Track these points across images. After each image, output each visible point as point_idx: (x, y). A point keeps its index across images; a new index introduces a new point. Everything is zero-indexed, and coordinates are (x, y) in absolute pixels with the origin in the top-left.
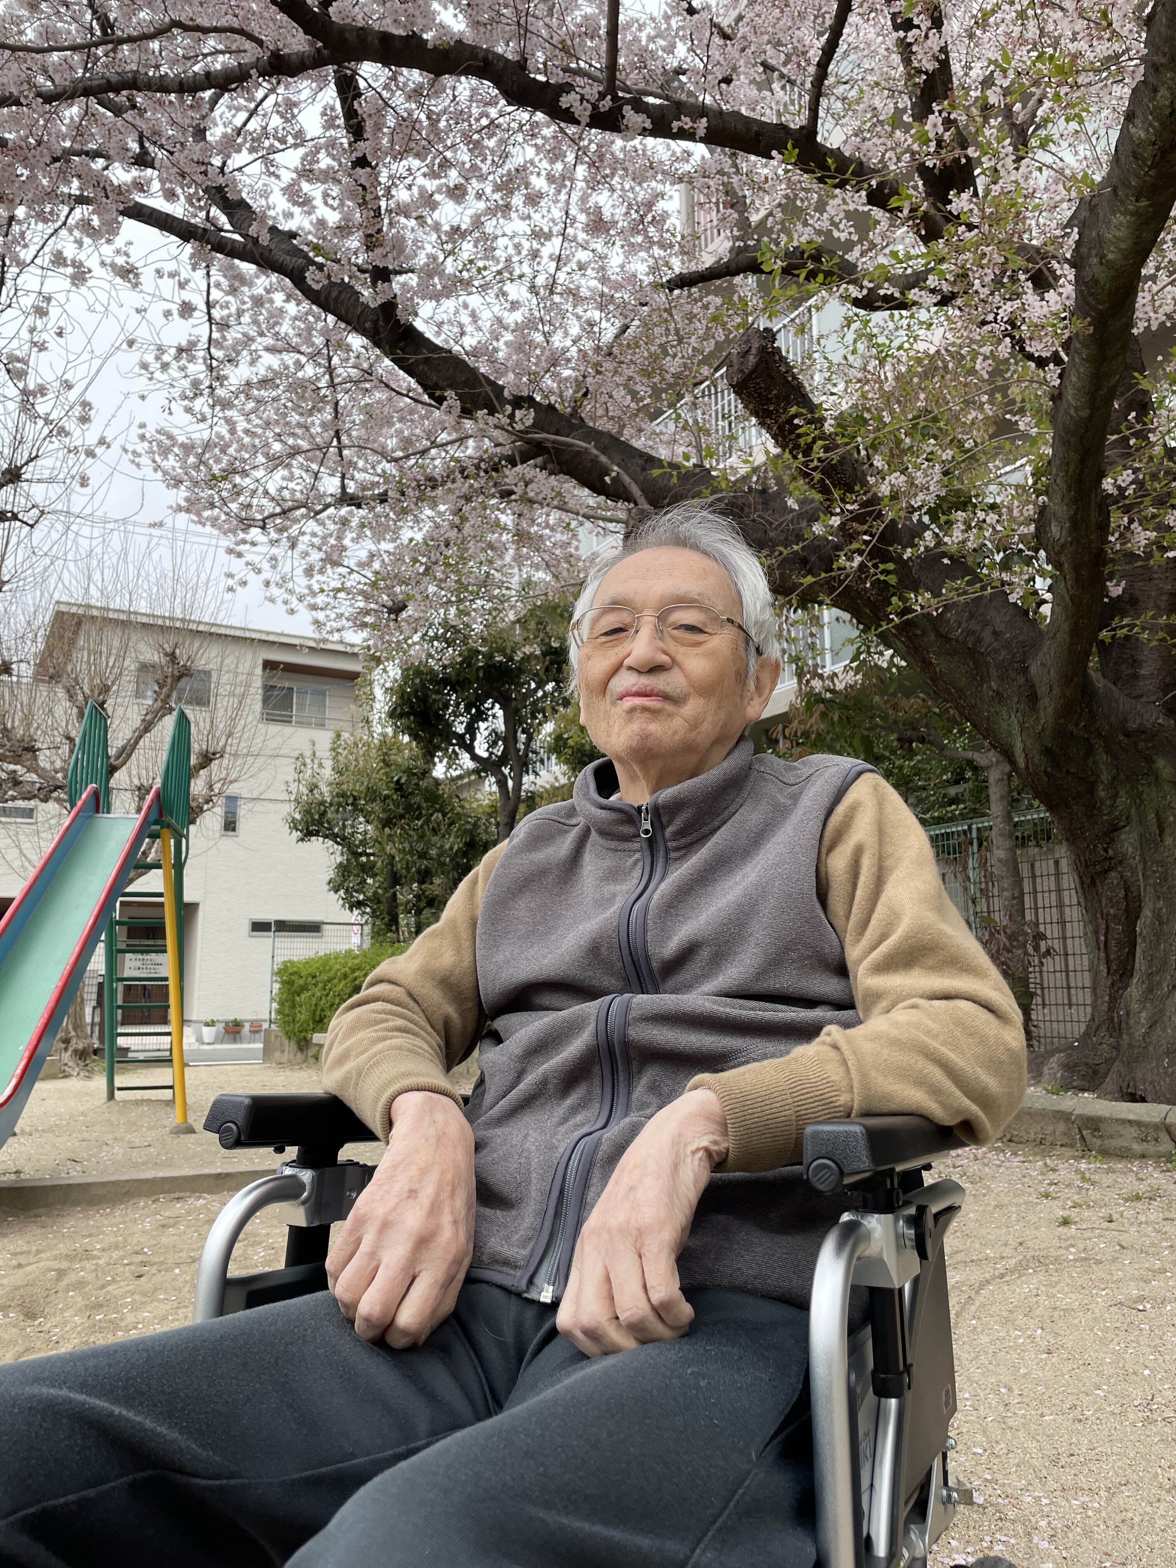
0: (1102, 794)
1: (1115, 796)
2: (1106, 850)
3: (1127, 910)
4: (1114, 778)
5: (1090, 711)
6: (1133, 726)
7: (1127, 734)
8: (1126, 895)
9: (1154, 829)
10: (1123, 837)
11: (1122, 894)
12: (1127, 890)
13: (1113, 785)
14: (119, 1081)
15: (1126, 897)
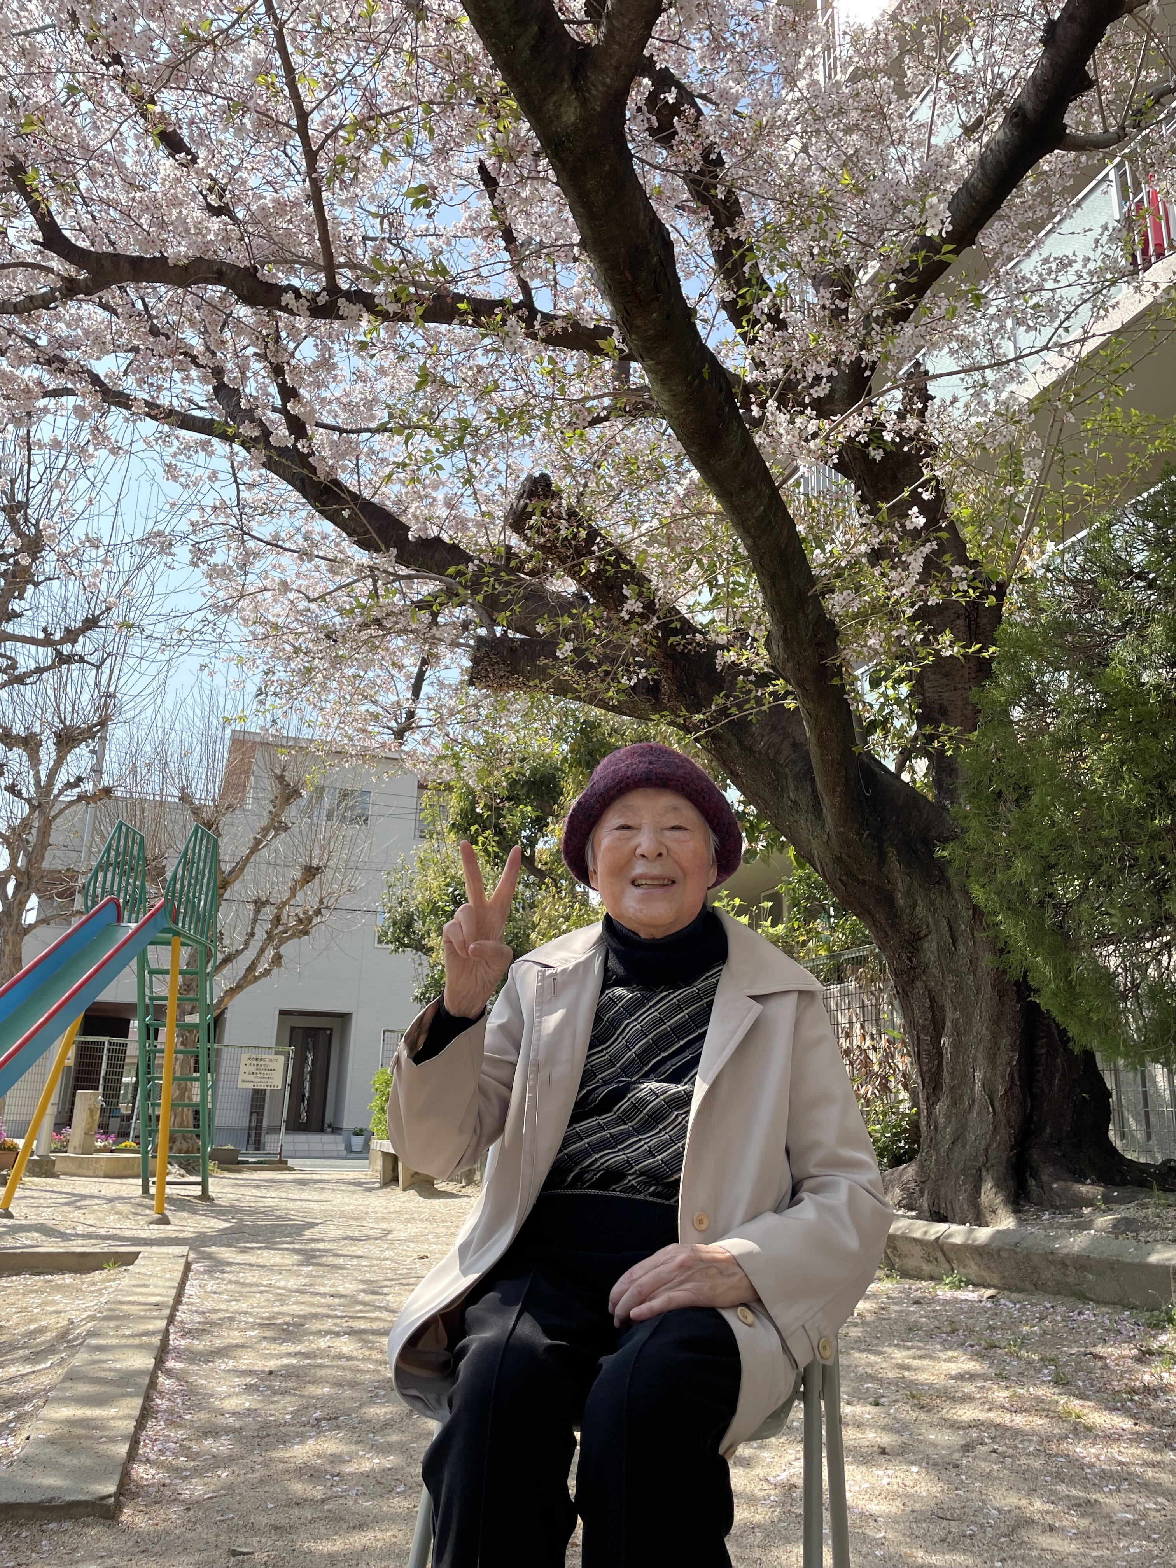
0: (901, 902)
1: (915, 905)
2: (910, 959)
3: (934, 1019)
4: (910, 887)
9: (948, 938)
10: (926, 945)
11: (927, 1004)
12: (932, 1000)
13: (908, 894)
15: (932, 1007)
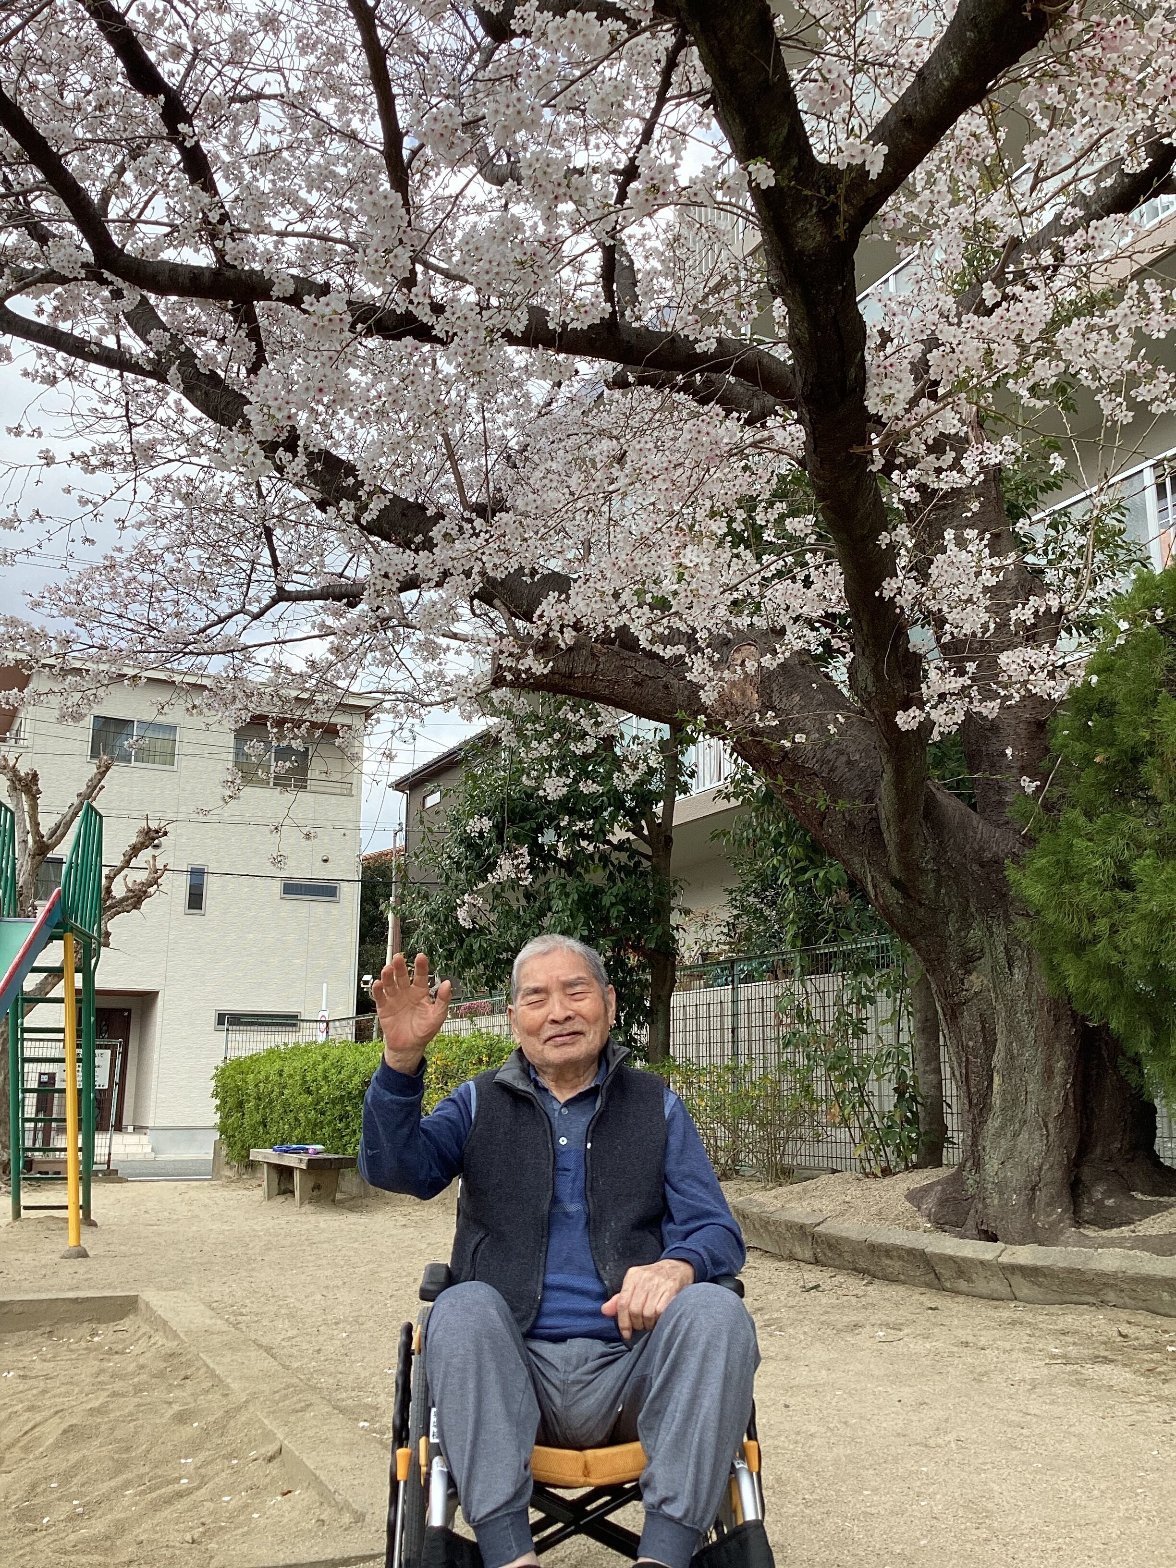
1: (970, 928)
3: (985, 1042)
5: (941, 842)
6: (988, 855)
7: (982, 866)
8: (983, 1027)
9: (1004, 962)
11: (979, 1026)
12: (983, 1023)
14: (26, 1199)
15: (983, 1030)
